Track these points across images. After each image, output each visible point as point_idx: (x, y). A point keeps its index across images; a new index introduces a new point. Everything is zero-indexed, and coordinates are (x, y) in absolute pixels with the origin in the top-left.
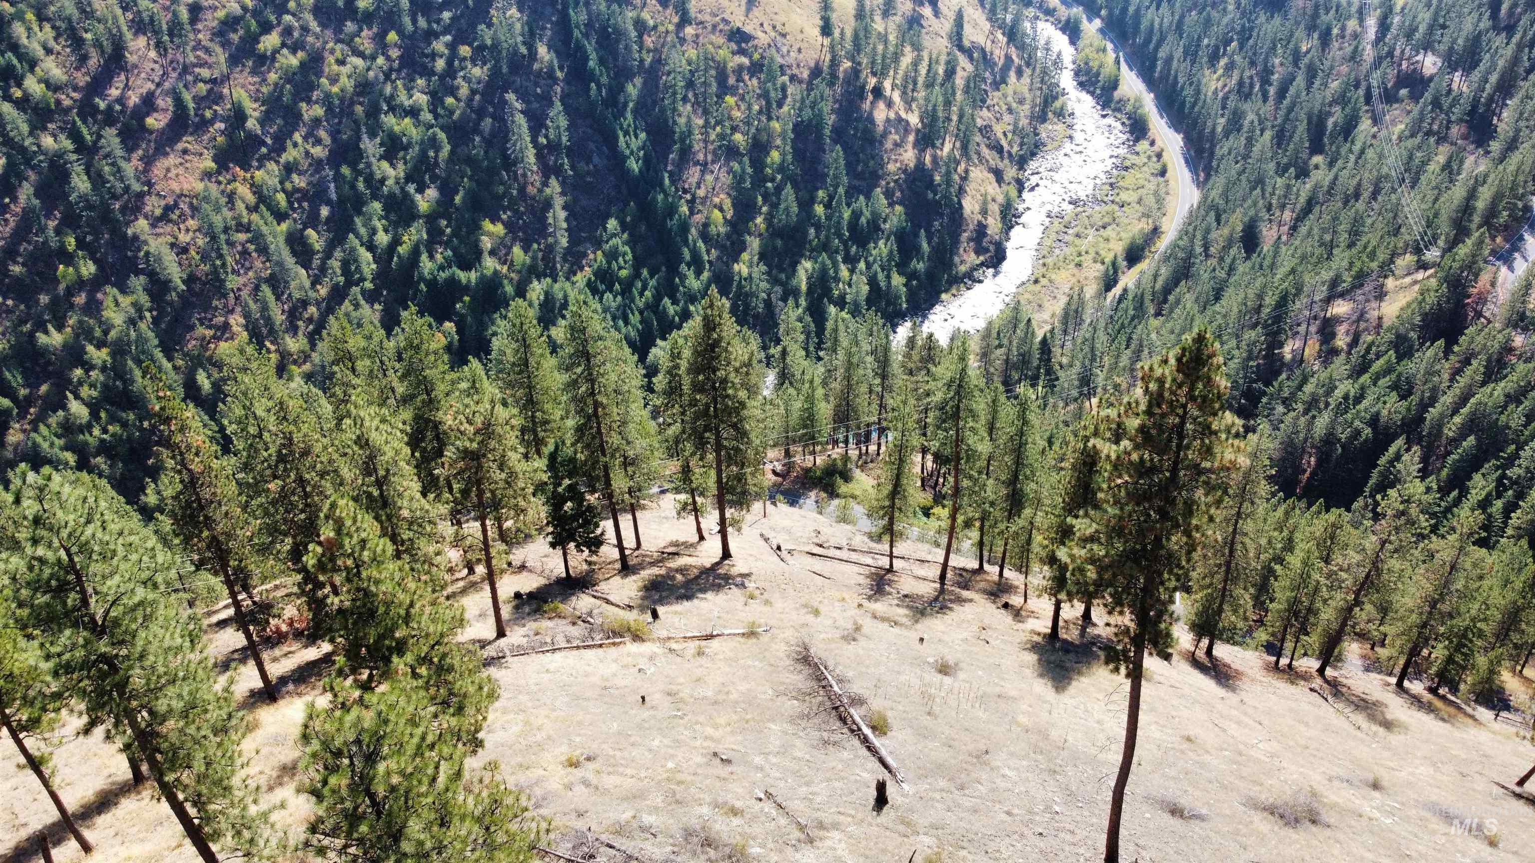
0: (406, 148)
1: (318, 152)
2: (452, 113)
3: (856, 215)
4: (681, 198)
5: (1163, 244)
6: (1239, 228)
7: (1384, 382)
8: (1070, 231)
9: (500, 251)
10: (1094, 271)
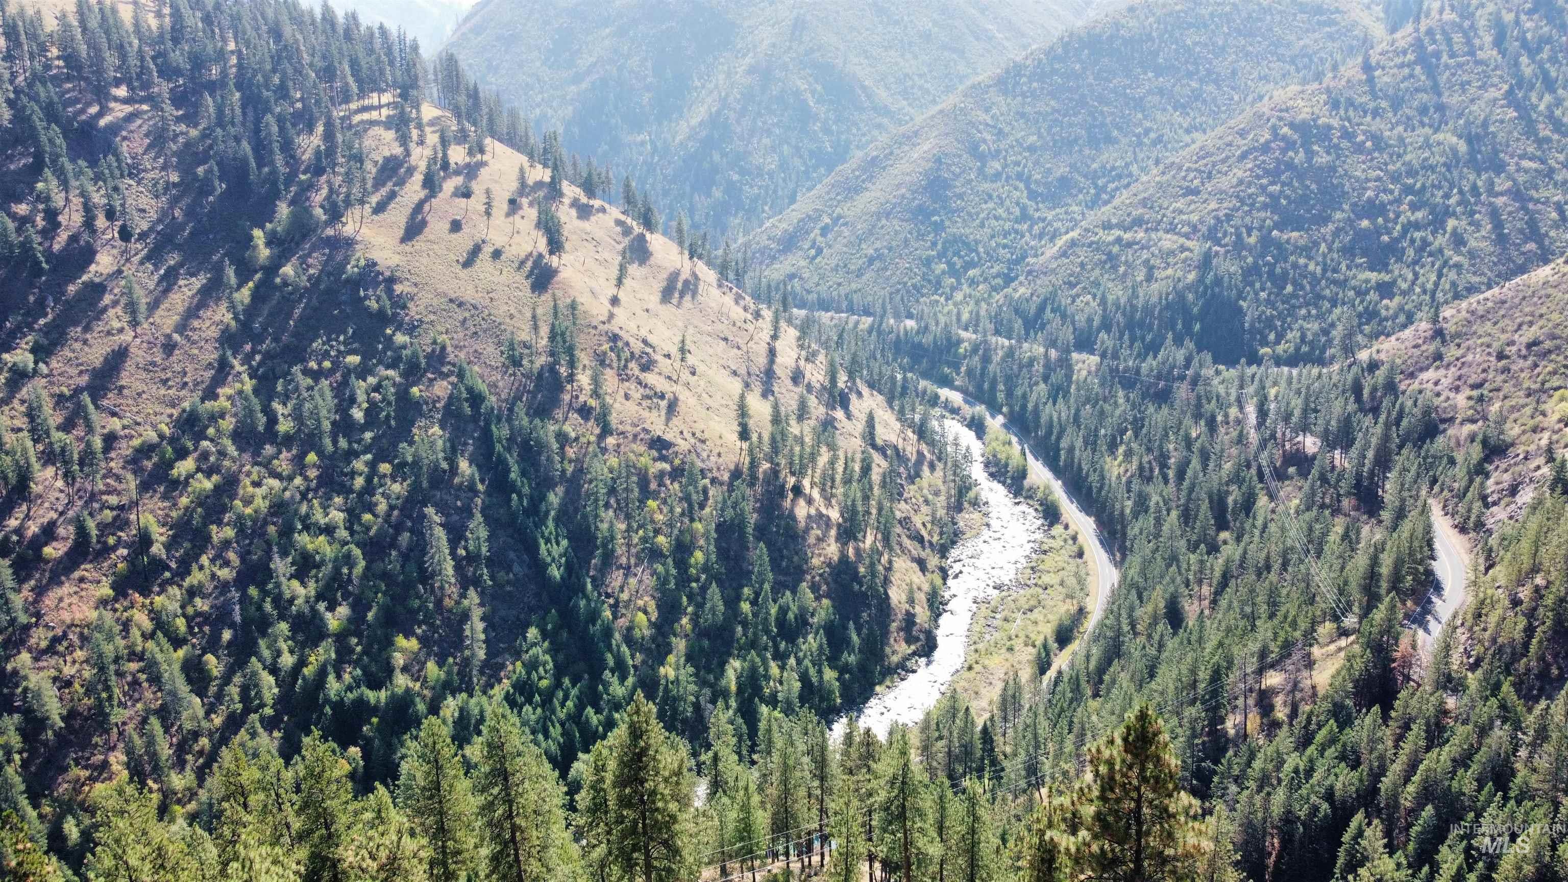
0: (318, 566)
1: (225, 574)
2: (368, 529)
3: (783, 611)
4: (604, 602)
5: (1090, 624)
6: (1162, 605)
7: (1331, 752)
8: (998, 616)
9: (413, 668)
10: (1026, 655)
